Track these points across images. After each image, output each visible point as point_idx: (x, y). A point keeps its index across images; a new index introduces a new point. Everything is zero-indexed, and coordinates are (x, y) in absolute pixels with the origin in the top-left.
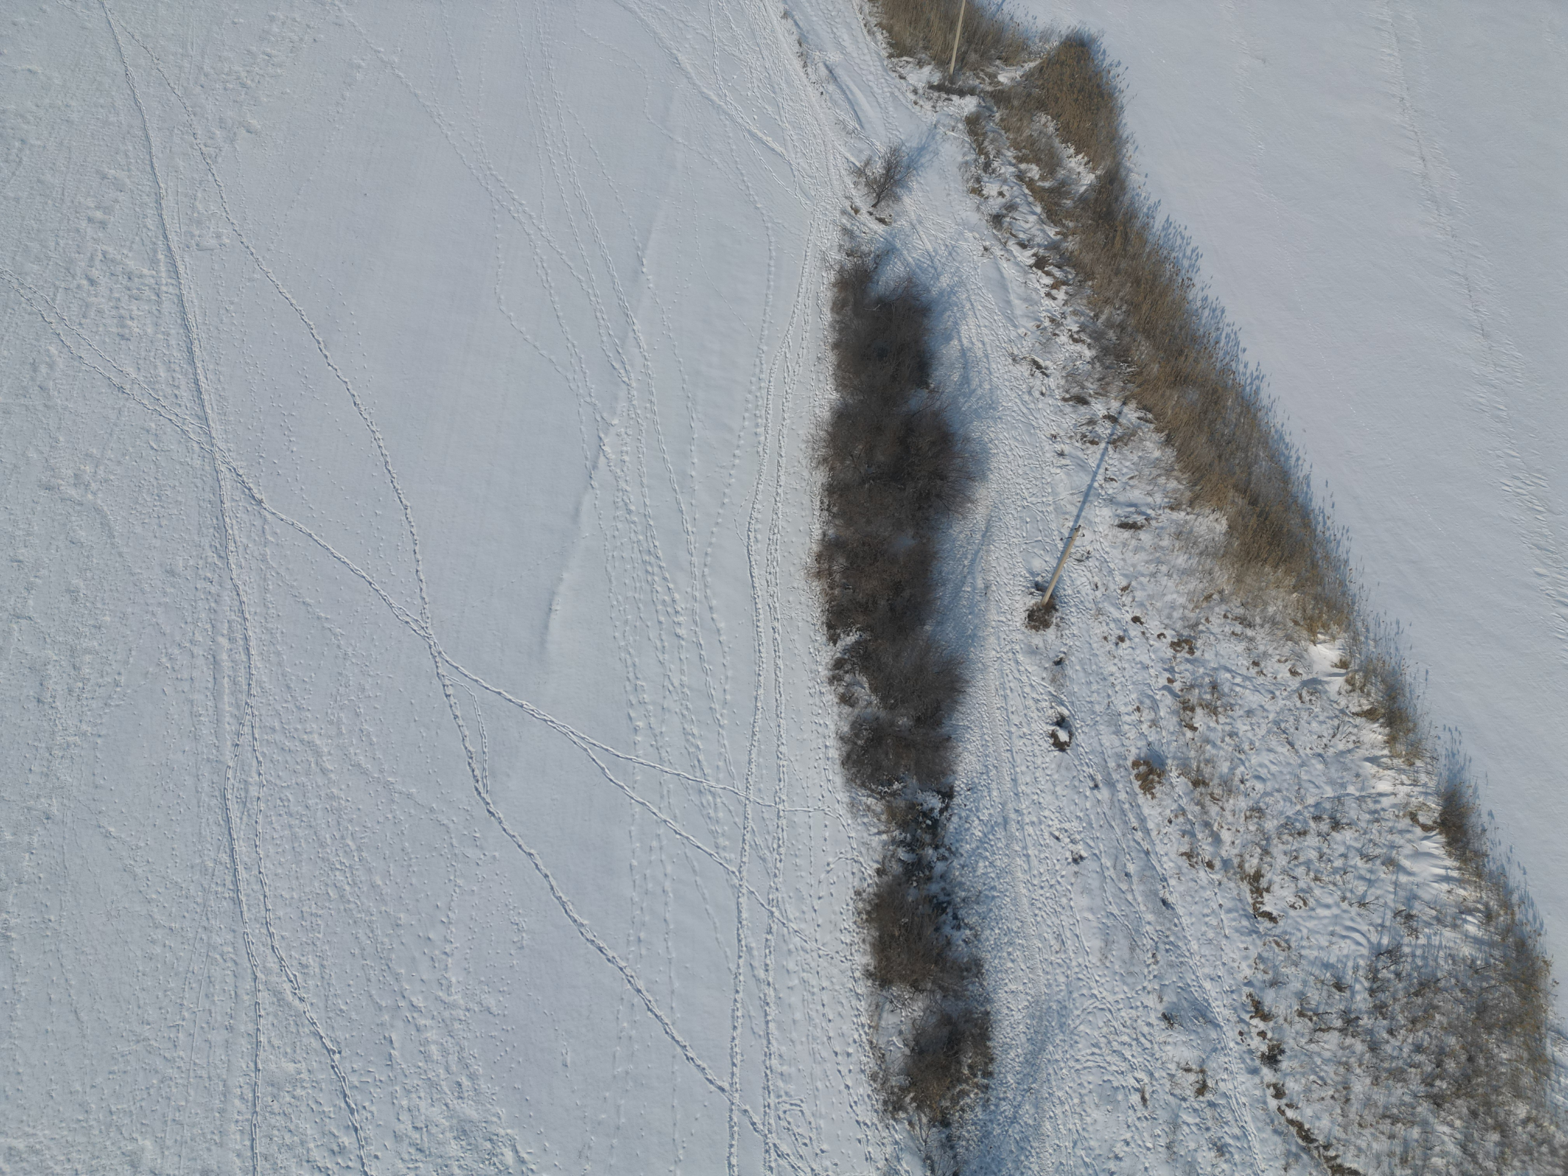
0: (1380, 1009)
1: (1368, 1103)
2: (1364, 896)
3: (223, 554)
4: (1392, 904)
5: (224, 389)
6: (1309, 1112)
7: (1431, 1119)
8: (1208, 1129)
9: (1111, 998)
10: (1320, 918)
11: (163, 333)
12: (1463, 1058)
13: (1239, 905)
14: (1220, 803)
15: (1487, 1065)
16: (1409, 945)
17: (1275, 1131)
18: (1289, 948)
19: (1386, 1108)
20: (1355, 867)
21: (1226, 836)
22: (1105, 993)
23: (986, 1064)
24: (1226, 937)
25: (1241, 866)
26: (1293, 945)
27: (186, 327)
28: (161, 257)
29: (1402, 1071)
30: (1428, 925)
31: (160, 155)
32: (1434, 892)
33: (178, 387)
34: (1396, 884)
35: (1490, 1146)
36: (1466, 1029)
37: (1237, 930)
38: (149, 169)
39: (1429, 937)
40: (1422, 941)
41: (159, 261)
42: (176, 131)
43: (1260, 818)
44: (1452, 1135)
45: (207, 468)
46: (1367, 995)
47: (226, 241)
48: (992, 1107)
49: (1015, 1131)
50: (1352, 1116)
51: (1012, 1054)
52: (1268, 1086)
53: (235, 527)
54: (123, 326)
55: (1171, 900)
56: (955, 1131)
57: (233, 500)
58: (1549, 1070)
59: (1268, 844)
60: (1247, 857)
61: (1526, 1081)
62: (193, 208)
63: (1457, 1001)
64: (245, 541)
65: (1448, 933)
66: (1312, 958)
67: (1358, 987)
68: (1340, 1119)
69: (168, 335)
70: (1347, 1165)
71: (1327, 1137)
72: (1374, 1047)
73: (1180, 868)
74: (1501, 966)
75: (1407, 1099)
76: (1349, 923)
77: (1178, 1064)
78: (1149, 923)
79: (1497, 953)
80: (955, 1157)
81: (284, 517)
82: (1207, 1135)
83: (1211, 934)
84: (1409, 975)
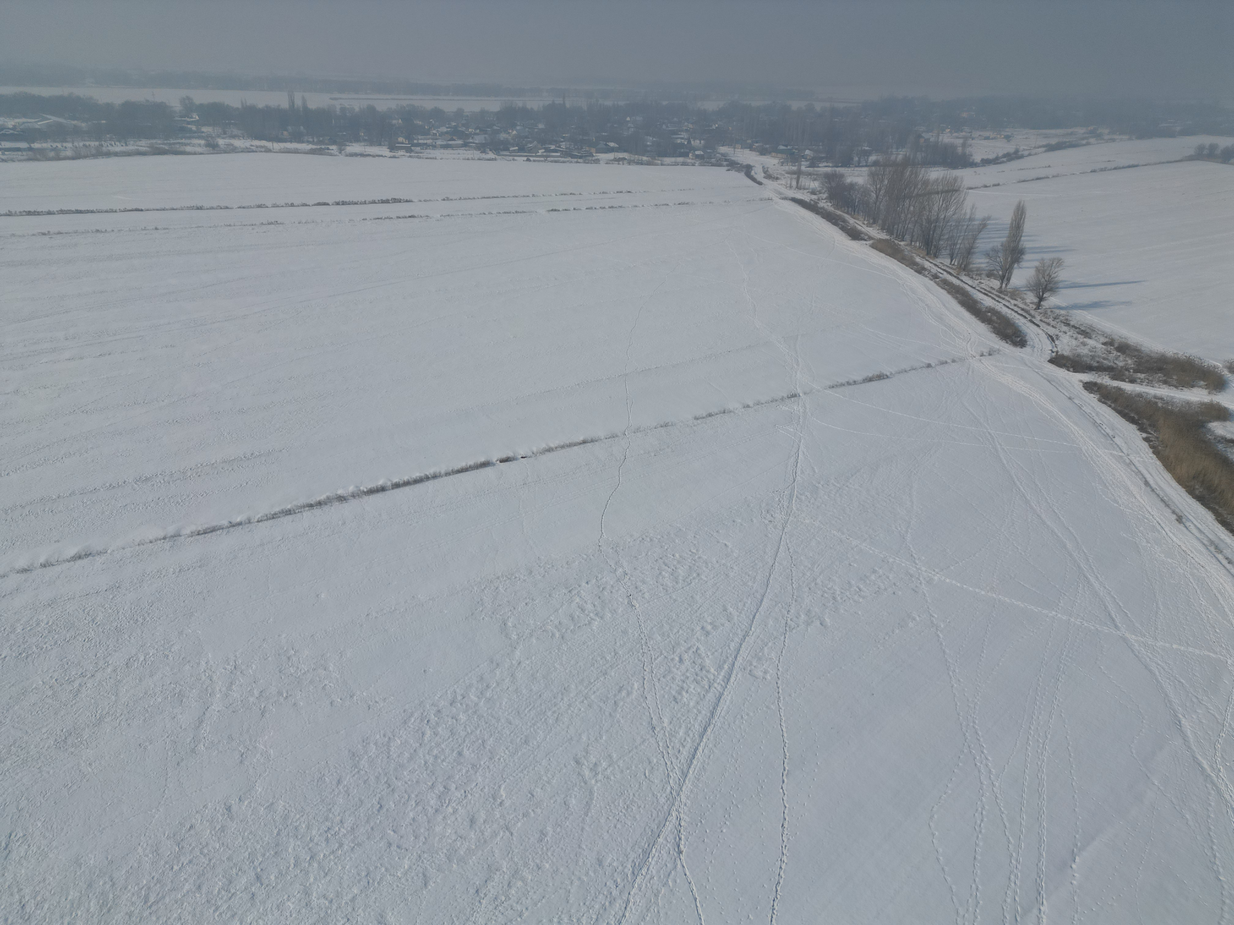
3: (636, 873)
5: (708, 763)
11: (698, 710)
27: (713, 714)
28: (726, 667)
31: (763, 613)
33: (684, 747)
38: (751, 617)
41: (723, 668)
42: (779, 605)
45: (666, 807)
47: (768, 677)
53: (655, 859)
54: (680, 693)
57: (666, 839)
62: (762, 649)
64: (654, 872)
69: (700, 712)
81: (688, 873)
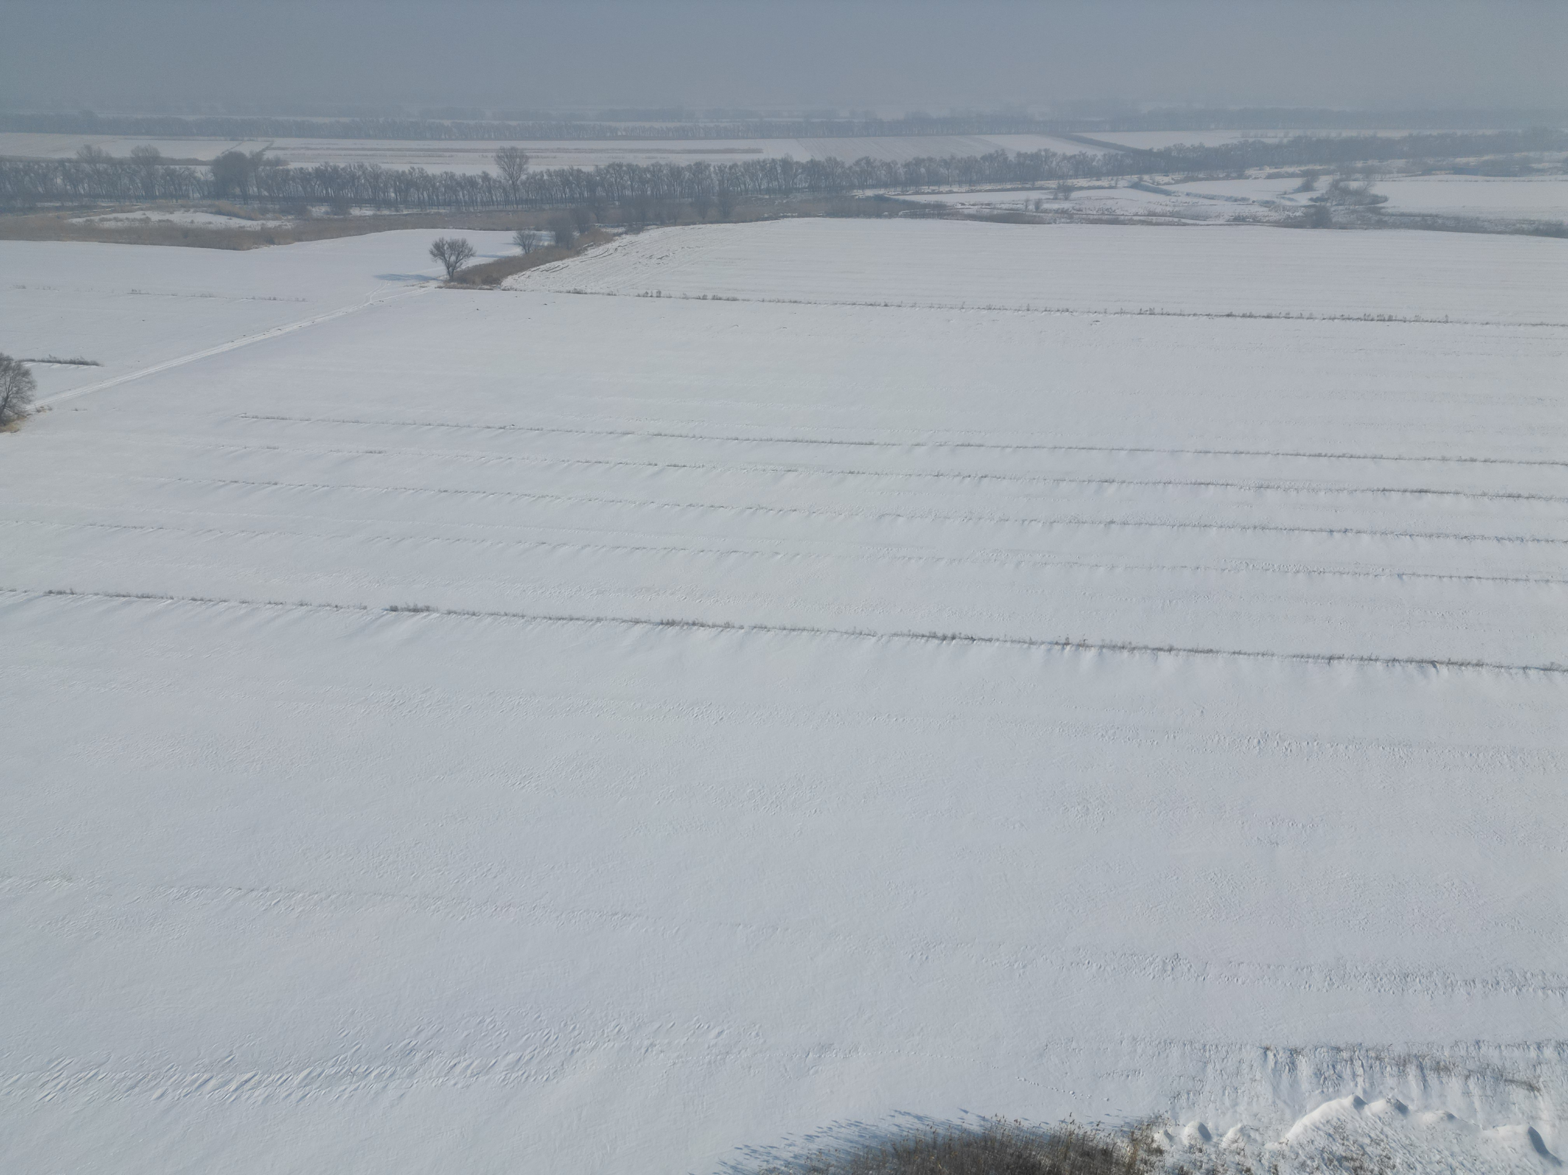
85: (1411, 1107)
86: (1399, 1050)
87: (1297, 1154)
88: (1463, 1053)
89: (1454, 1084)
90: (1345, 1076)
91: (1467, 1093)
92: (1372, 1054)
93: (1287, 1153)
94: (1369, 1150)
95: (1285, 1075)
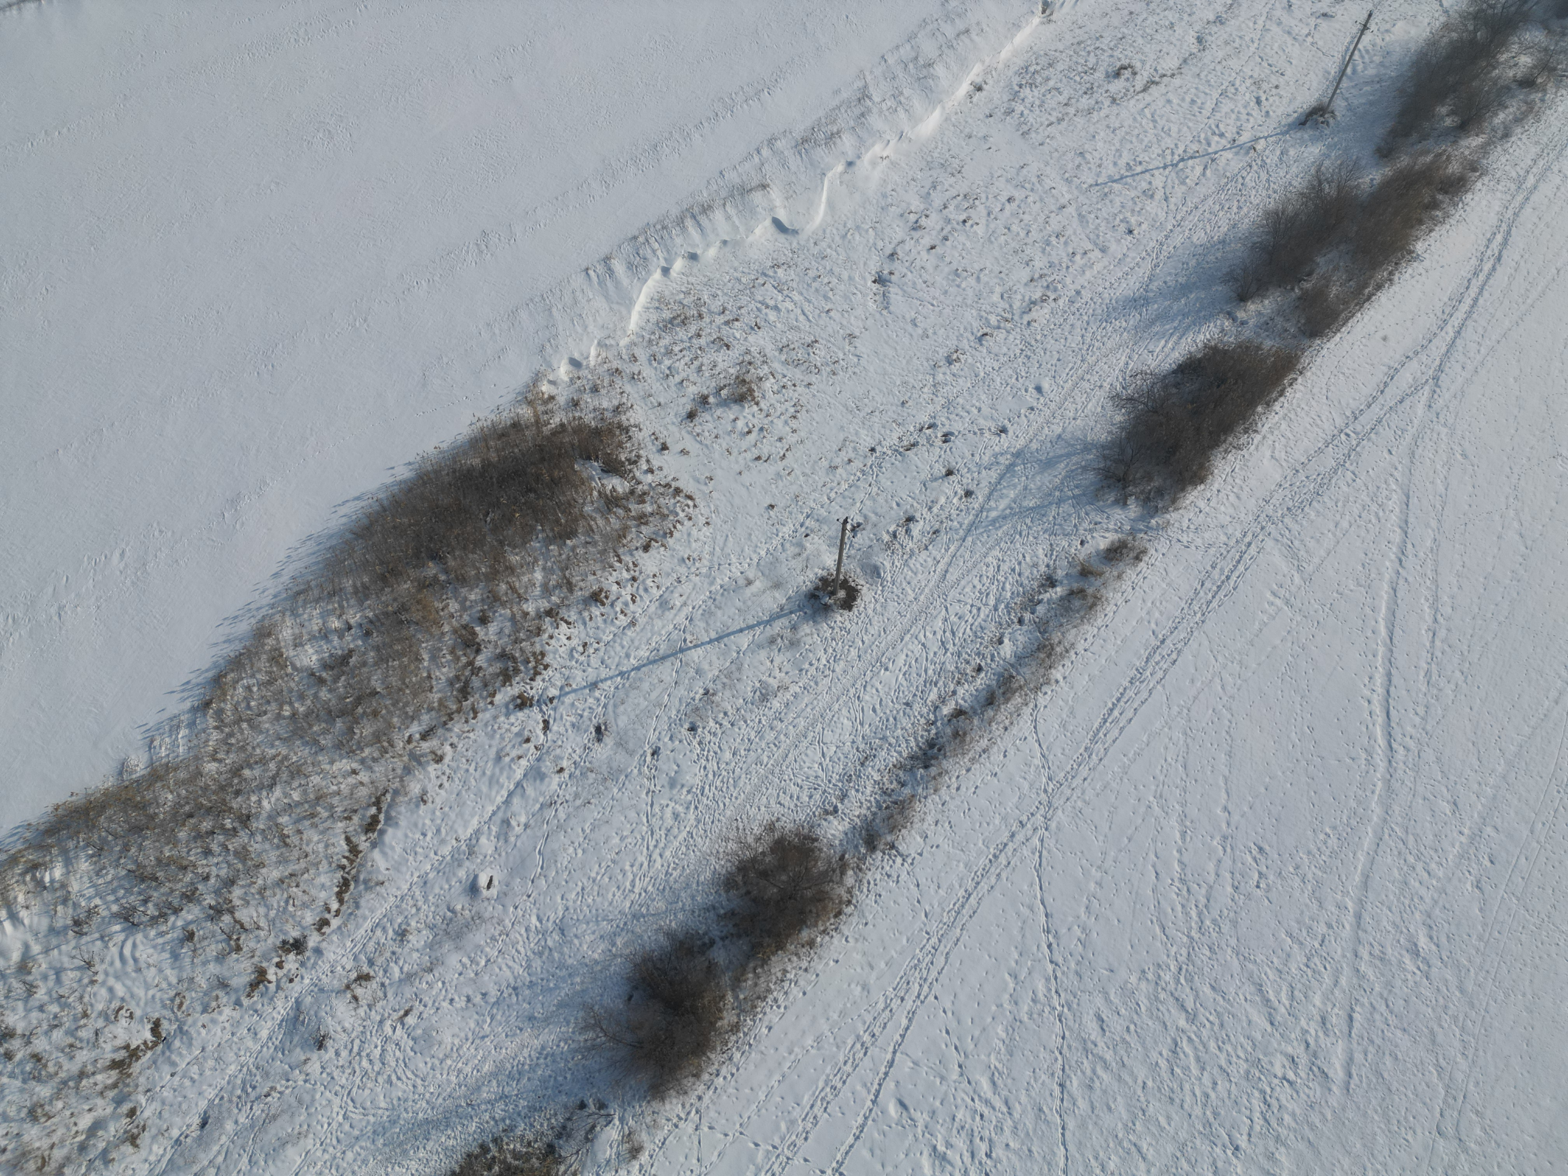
0: (190, 897)
1: (283, 861)
2: (79, 968)
4: (73, 943)
6: (323, 895)
7: (264, 815)
8: (394, 953)
9: (337, 1101)
10: (128, 989)
12: (192, 821)
13: (160, 1060)
14: (46, 1153)
15: (188, 803)
16: (108, 908)
17: (357, 906)
18: (178, 994)
19: (278, 847)
20: (49, 993)
21: (85, 1122)
22: (336, 1109)
23: (476, 1158)
24: (203, 1050)
25: (115, 1086)
26: (172, 993)
29: (236, 853)
30: (76, 905)
32: (36, 919)
34: (47, 951)
35: (257, 772)
36: (164, 831)
37: (190, 1045)
39: (90, 898)
40: (97, 901)
43: (42, 1106)
44: (267, 797)
46: (184, 912)
48: (508, 1122)
49: (512, 1089)
50: (303, 864)
51: (451, 1142)
52: (324, 934)
55: (196, 1121)
56: (550, 1137)
58: (161, 765)
59: (70, 1078)
60: (99, 1088)
61: (182, 775)
63: (140, 848)
65: (75, 887)
66: (175, 972)
67: (180, 923)
68: (311, 871)
70: (346, 847)
71: (334, 871)
72: (231, 882)
73: (154, 1138)
74: (82, 836)
75: (259, 838)
76: (118, 964)
77: (355, 1009)
78: (236, 1122)
79: (71, 844)
80: (569, 1119)
82: (399, 950)
83: (211, 1063)
84: (140, 893)
85: (699, 252)
86: (675, 212)
87: (643, 336)
88: (715, 187)
89: (718, 215)
90: (648, 256)
91: (728, 218)
92: (659, 227)
93: (636, 340)
94: (685, 302)
95: (609, 283)
